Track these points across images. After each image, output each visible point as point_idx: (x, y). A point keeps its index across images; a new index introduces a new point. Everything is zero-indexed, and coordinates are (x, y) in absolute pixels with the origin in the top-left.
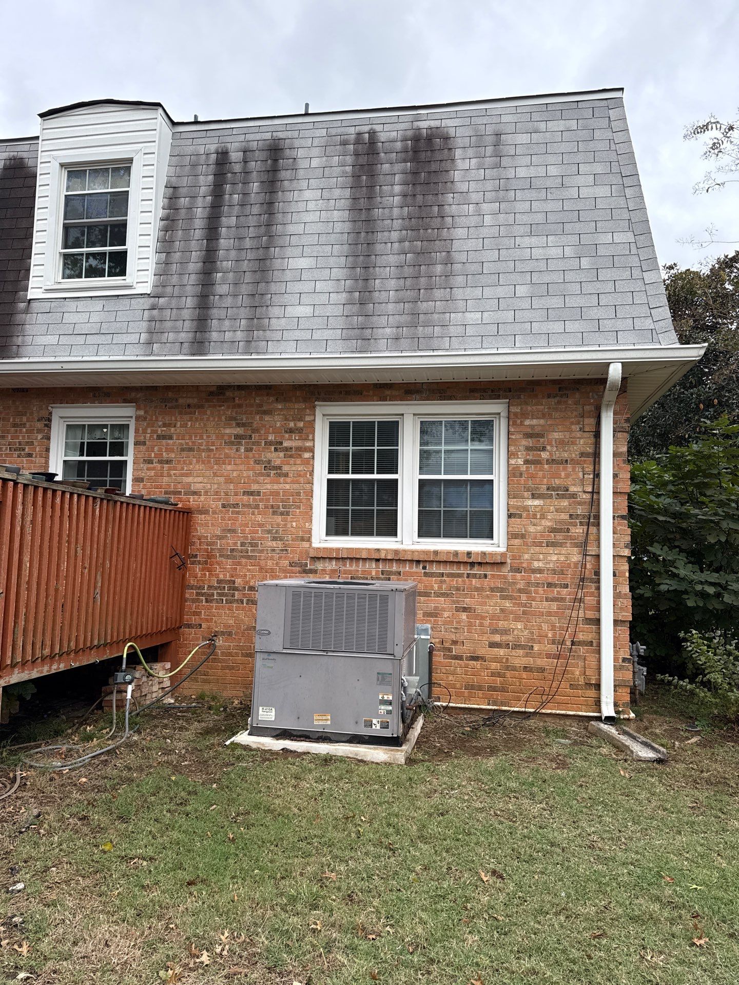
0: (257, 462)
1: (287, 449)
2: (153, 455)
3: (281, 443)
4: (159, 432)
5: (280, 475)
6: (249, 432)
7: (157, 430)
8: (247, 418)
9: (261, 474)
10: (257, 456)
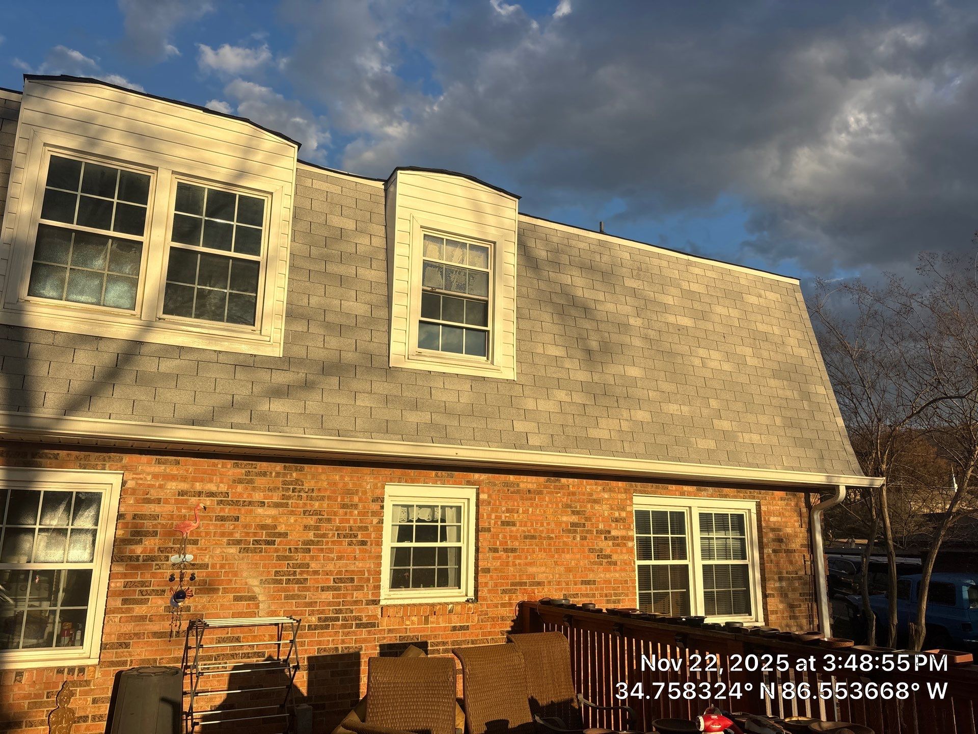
0: (592, 550)
1: (615, 538)
2: (498, 543)
3: (609, 532)
4: (503, 518)
5: (610, 563)
6: (583, 521)
7: (501, 516)
8: (581, 507)
9: (595, 563)
10: (590, 544)
